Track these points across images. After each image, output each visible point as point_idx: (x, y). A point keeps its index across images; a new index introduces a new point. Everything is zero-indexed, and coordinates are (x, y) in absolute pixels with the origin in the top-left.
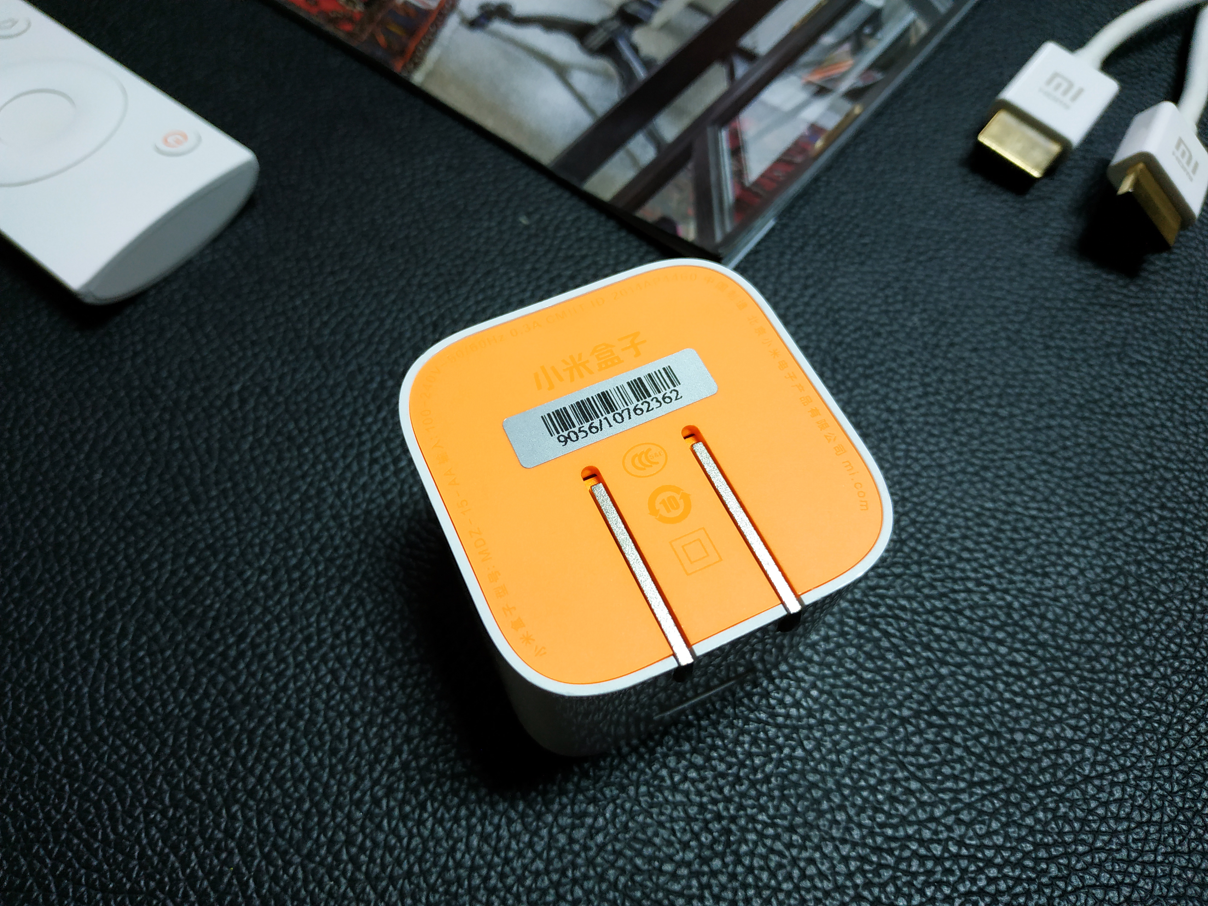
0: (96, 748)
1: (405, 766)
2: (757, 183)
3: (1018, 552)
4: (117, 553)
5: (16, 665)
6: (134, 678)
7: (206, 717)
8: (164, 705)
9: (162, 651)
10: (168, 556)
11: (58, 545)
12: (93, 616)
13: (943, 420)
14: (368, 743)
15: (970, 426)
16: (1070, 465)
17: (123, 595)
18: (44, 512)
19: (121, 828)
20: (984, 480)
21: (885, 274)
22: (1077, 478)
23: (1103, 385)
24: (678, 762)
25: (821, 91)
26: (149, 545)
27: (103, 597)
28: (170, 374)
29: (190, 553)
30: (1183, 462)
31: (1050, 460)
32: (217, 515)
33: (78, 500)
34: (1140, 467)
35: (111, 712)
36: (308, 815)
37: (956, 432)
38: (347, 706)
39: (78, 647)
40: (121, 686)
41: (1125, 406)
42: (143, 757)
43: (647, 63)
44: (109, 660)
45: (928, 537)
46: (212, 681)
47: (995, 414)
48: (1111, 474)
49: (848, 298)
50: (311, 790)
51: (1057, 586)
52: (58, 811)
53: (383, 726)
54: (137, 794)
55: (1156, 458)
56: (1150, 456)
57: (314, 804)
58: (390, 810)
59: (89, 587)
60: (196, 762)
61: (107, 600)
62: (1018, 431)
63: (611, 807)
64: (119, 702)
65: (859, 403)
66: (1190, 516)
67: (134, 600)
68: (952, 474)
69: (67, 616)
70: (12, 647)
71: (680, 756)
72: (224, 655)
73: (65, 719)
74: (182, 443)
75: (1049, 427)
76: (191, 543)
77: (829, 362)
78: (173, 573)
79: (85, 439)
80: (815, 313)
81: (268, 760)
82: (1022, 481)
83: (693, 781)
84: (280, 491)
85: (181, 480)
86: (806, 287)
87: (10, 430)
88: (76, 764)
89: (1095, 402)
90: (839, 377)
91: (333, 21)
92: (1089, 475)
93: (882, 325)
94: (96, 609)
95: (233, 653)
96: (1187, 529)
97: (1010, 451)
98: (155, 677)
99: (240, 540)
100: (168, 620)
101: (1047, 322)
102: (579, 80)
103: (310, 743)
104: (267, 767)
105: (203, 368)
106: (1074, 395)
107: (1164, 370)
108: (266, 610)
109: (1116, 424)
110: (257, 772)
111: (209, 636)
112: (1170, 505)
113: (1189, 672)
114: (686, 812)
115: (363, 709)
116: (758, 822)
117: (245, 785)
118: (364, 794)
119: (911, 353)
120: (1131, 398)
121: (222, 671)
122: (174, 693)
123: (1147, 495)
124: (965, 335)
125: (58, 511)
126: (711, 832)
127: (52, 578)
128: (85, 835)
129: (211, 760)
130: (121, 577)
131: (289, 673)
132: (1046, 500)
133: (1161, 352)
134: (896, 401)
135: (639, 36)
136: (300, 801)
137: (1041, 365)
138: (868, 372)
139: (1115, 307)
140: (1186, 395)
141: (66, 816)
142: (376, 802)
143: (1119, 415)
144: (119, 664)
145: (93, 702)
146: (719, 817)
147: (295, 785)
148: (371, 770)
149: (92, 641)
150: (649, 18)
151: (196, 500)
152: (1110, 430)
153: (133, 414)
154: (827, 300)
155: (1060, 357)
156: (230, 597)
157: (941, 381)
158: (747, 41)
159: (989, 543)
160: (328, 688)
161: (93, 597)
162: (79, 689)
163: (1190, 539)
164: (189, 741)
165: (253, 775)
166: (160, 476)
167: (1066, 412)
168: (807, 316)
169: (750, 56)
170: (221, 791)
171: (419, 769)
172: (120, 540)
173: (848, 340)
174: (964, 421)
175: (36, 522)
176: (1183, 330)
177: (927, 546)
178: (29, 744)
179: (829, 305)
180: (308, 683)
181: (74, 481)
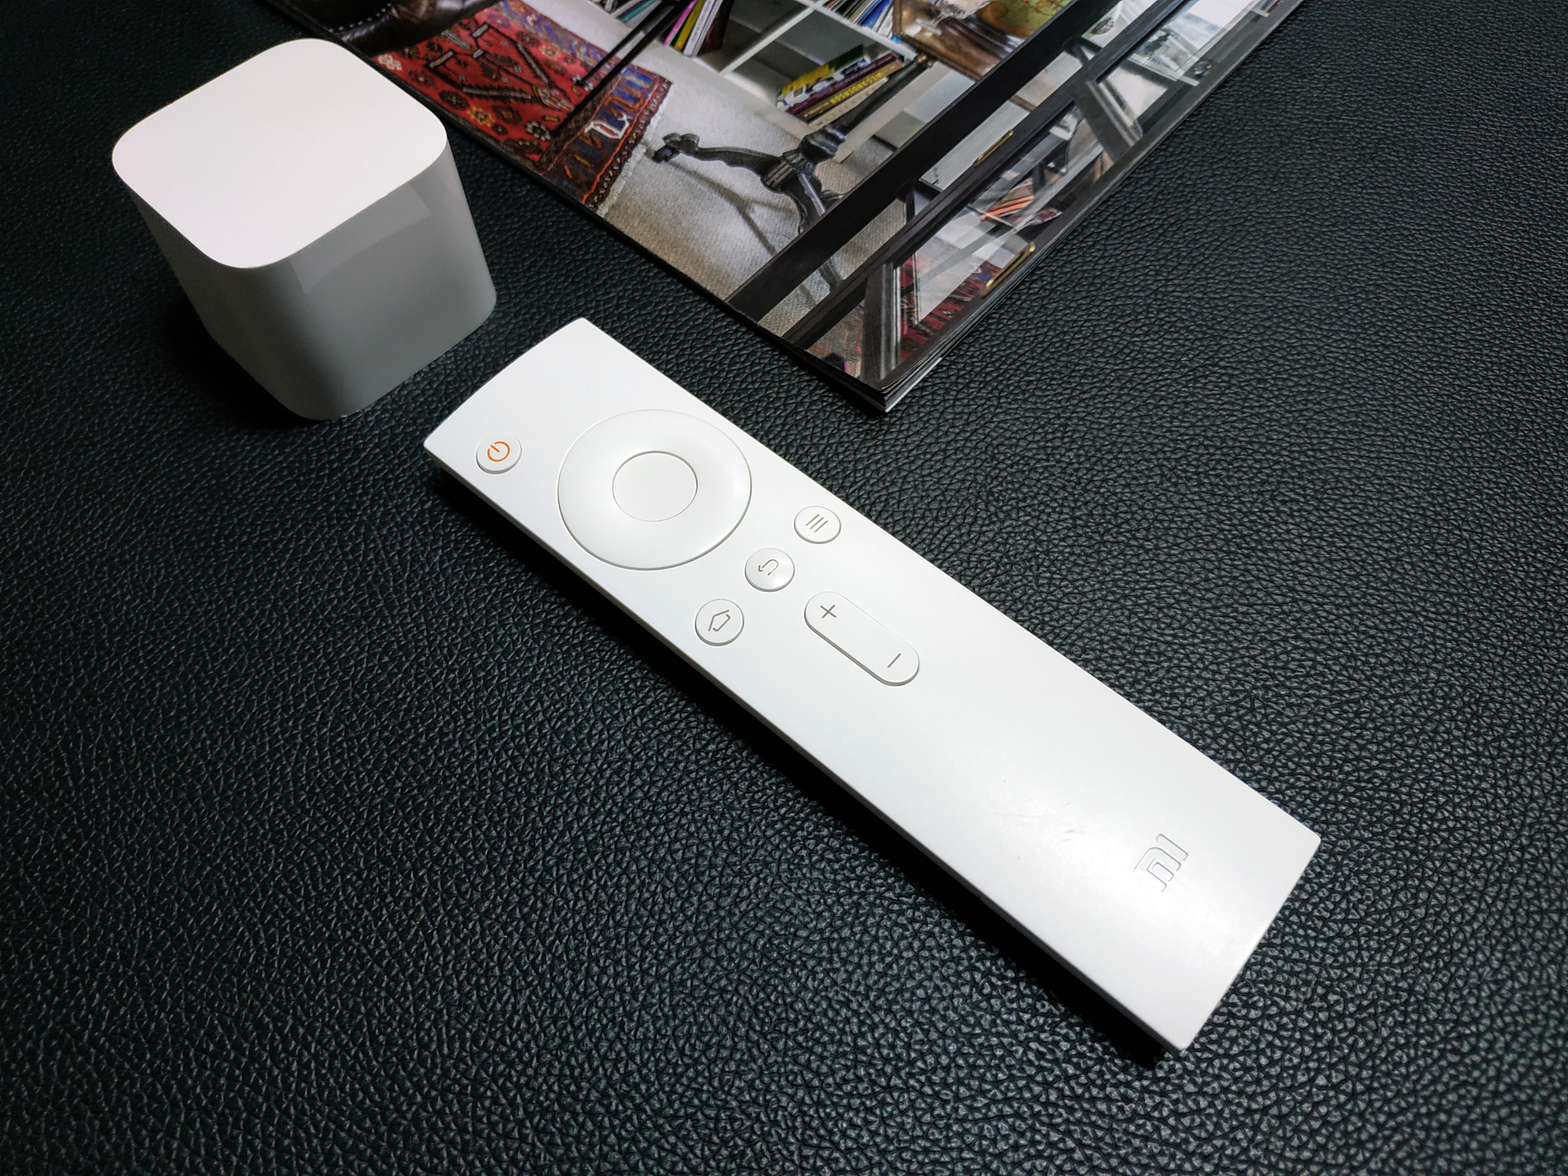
0: (299, 818)
1: (575, 840)
2: (923, 322)
3: (1149, 674)
4: (318, 652)
5: (227, 746)
6: (333, 760)
7: (398, 795)
8: (360, 783)
9: (359, 738)
10: (365, 655)
11: (263, 643)
12: (295, 706)
13: (1089, 551)
14: (542, 820)
15: (1114, 557)
16: (1210, 595)
17: (323, 688)
18: (250, 613)
19: (321, 887)
20: (1123, 607)
21: (1047, 412)
22: (1215, 608)
23: (1254, 522)
24: (817, 845)
25: (998, 229)
26: (346, 645)
27: (305, 689)
28: (365, 492)
29: (385, 652)
30: (1323, 596)
31: (1191, 591)
32: (409, 619)
33: (281, 603)
34: (1280, 599)
35: (313, 788)
36: (486, 879)
37: (1100, 562)
38: (524, 788)
39: (283, 732)
40: (321, 767)
41: (1271, 542)
42: (341, 827)
43: (827, 200)
44: (311, 744)
46: (404, 764)
47: (1141, 547)
48: (1251, 605)
49: (1008, 434)
50: (490, 860)
51: (1184, 706)
52: (266, 871)
53: (556, 806)
54: (335, 859)
55: (1297, 592)
56: (1292, 589)
57: (492, 871)
58: (559, 877)
59: (291, 680)
60: (388, 833)
61: (308, 692)
62: (1161, 563)
63: (755, 880)
64: (319, 781)
65: (1009, 533)
66: (1323, 647)
67: (333, 692)
68: (1093, 601)
69: (272, 705)
70: (222, 731)
71: (819, 840)
72: (415, 742)
73: (271, 793)
74: (377, 555)
75: (1194, 560)
76: (385, 644)
77: (984, 494)
78: (369, 670)
79: (286, 549)
80: (975, 448)
81: (452, 833)
82: (1160, 609)
83: (829, 861)
84: (467, 600)
85: (376, 588)
86: (968, 424)
87: (217, 539)
88: (281, 831)
89: (1243, 537)
90: (992, 509)
91: (520, 151)
92: (1227, 606)
93: (1039, 461)
94: (298, 700)
95: (423, 740)
96: (1319, 659)
97: (1151, 581)
98: (351, 759)
99: (431, 643)
100: (364, 710)
101: (1204, 459)
102: (760, 215)
103: (490, 819)
104: (451, 839)
105: (396, 487)
106: (1222, 530)
107: (1317, 509)
108: (453, 703)
109: (1261, 559)
110: (442, 842)
111: (402, 725)
112: (1306, 636)
113: (1303, 788)
114: (821, 887)
115: (538, 790)
116: (885, 898)
117: (431, 853)
118: (537, 863)
119: (1064, 488)
120: (1280, 534)
121: (413, 756)
122: (369, 773)
123: (1283, 626)
124: (1120, 471)
125: (263, 612)
126: (842, 905)
127: (258, 672)
128: (289, 892)
129: (401, 831)
130: (322, 672)
131: (474, 759)
132: (1182, 627)
133: (1316, 491)
134: (1044, 532)
135: (820, 171)
136: (480, 868)
137: (1192, 501)
138: (1021, 504)
139: (1274, 445)
140: (1336, 533)
141: (273, 875)
142: (548, 870)
143: (1264, 551)
144: (320, 748)
145: (296, 780)
146: (850, 893)
147: (475, 854)
148: (543, 844)
149: (295, 727)
150: (834, 150)
151: (390, 606)
152: (1254, 564)
153: (331, 527)
154: (987, 436)
155: (1214, 495)
157: (1090, 514)
158: (928, 177)
159: (1121, 665)
160: (508, 772)
161: (295, 689)
162: (284, 767)
163: (1320, 668)
164: (382, 815)
165: (439, 844)
166: (357, 584)
167: (1213, 547)
168: (967, 451)
169: (930, 192)
170: (410, 858)
171: (587, 844)
172: (320, 640)
173: (1004, 474)
174: (1109, 552)
175: (243, 622)
176: (1341, 470)
178: (239, 814)
179: (988, 440)
180: (490, 768)
181: (277, 585)
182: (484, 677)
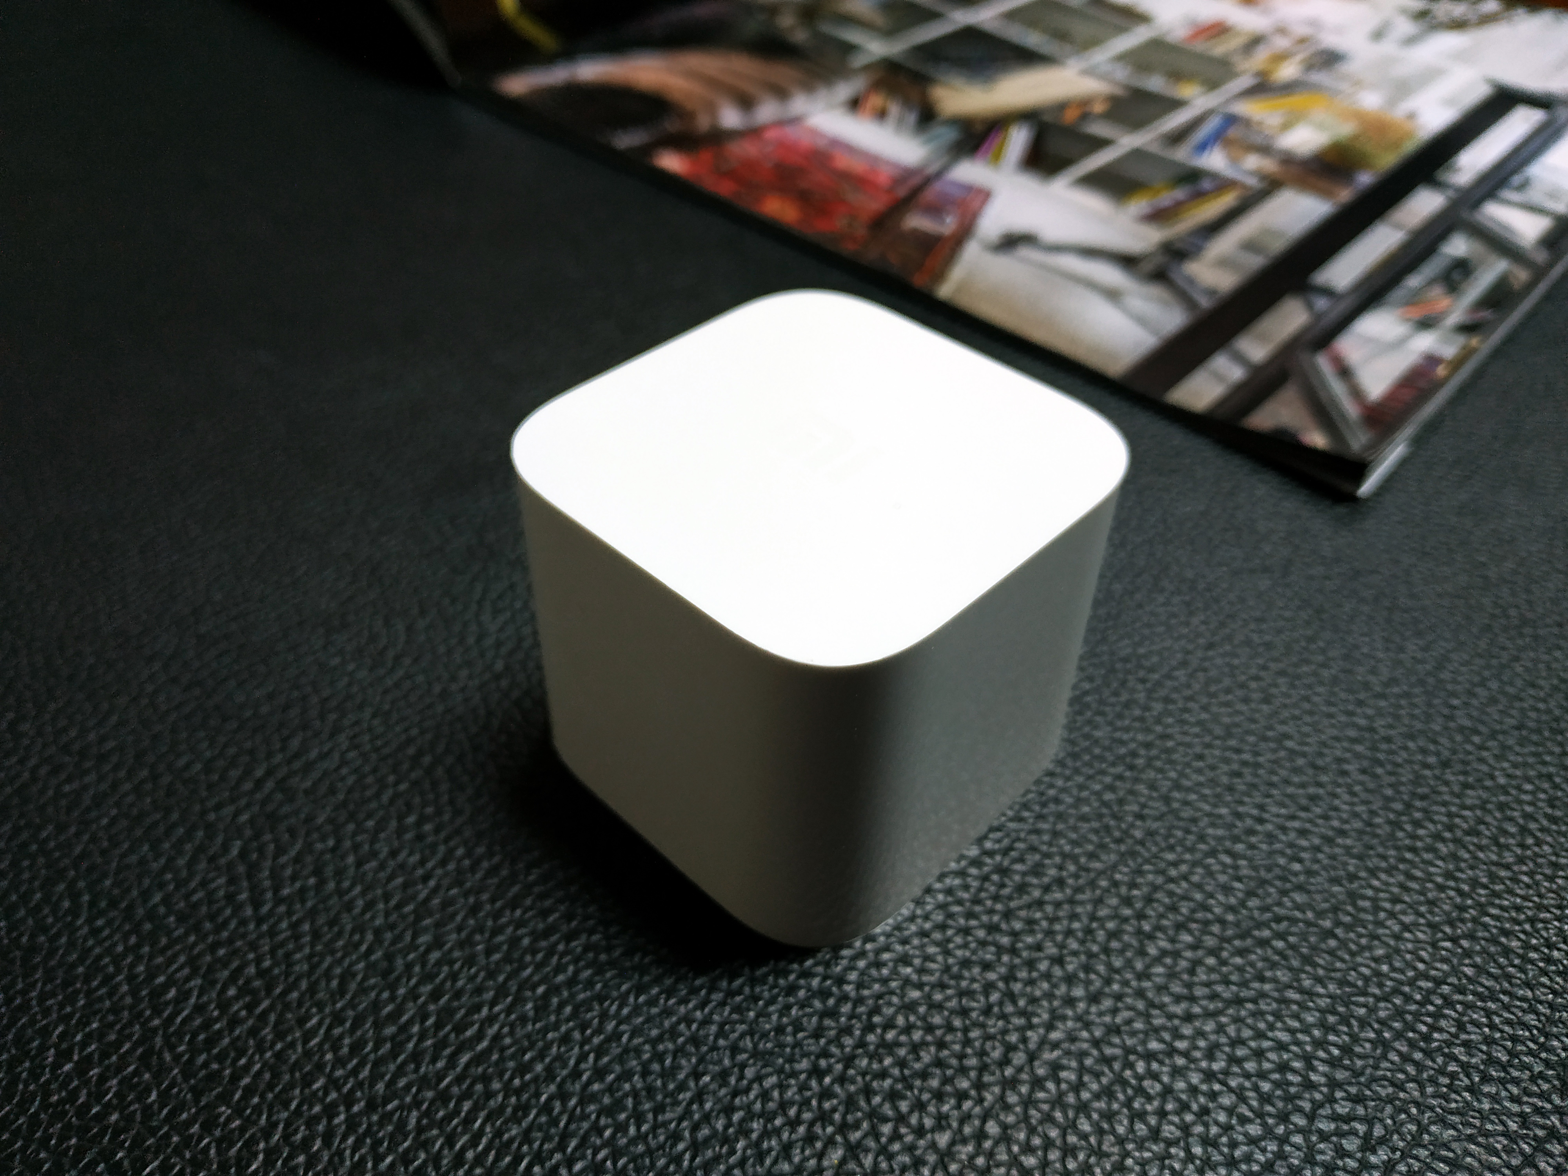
4: (118, 971)
10: (197, 982)
11: (32, 950)
17: (112, 1037)
20: (1507, 951)
26: (170, 962)
27: (79, 1037)
29: (231, 980)
32: (284, 925)
33: (81, 884)
45: (1427, 1038)
59: (61, 1019)
61: (84, 1044)
67: (127, 1046)
68: (1454, 939)
76: (235, 964)
78: (199, 1009)
84: (387, 897)
85: (241, 869)
94: (63, 1056)
99: (313, 968)
108: (334, 1083)
125: (46, 898)
130: (115, 1010)
151: (257, 900)
156: (278, 1055)
161: (62, 1036)
166: (212, 859)
172: (128, 950)
177: (1428, 1053)
181: (83, 856)
182: (393, 1038)
